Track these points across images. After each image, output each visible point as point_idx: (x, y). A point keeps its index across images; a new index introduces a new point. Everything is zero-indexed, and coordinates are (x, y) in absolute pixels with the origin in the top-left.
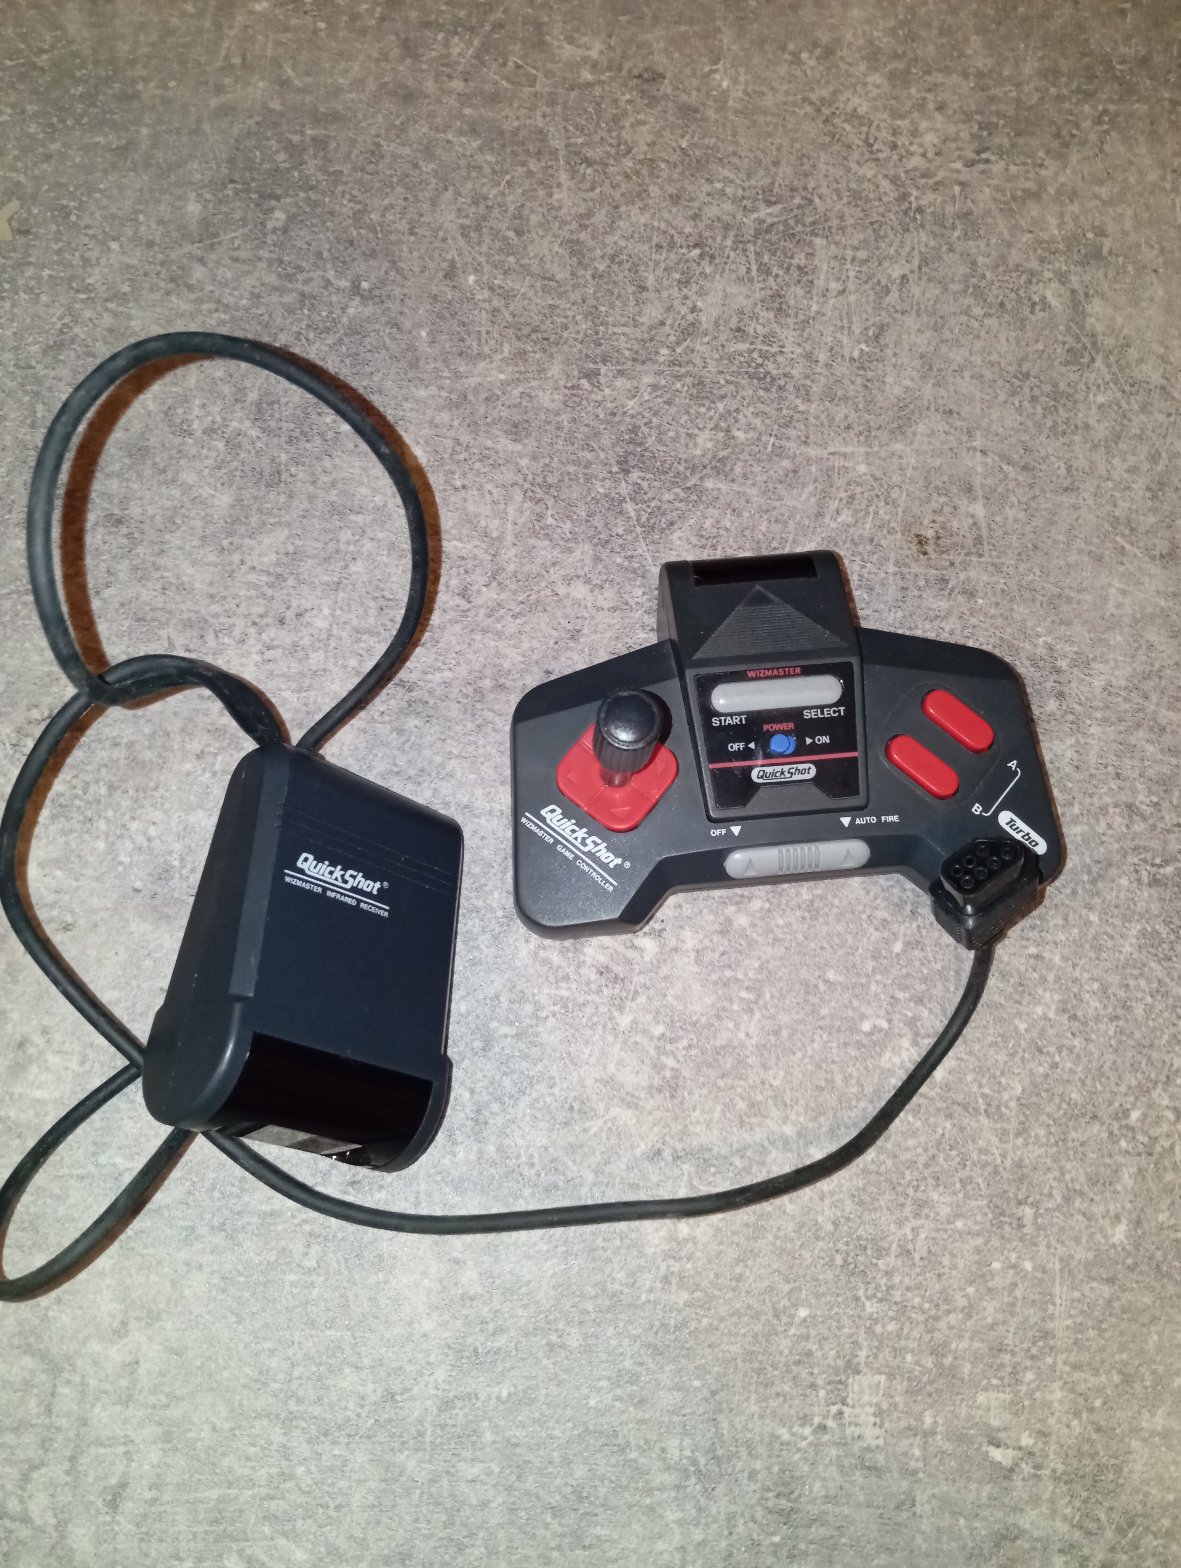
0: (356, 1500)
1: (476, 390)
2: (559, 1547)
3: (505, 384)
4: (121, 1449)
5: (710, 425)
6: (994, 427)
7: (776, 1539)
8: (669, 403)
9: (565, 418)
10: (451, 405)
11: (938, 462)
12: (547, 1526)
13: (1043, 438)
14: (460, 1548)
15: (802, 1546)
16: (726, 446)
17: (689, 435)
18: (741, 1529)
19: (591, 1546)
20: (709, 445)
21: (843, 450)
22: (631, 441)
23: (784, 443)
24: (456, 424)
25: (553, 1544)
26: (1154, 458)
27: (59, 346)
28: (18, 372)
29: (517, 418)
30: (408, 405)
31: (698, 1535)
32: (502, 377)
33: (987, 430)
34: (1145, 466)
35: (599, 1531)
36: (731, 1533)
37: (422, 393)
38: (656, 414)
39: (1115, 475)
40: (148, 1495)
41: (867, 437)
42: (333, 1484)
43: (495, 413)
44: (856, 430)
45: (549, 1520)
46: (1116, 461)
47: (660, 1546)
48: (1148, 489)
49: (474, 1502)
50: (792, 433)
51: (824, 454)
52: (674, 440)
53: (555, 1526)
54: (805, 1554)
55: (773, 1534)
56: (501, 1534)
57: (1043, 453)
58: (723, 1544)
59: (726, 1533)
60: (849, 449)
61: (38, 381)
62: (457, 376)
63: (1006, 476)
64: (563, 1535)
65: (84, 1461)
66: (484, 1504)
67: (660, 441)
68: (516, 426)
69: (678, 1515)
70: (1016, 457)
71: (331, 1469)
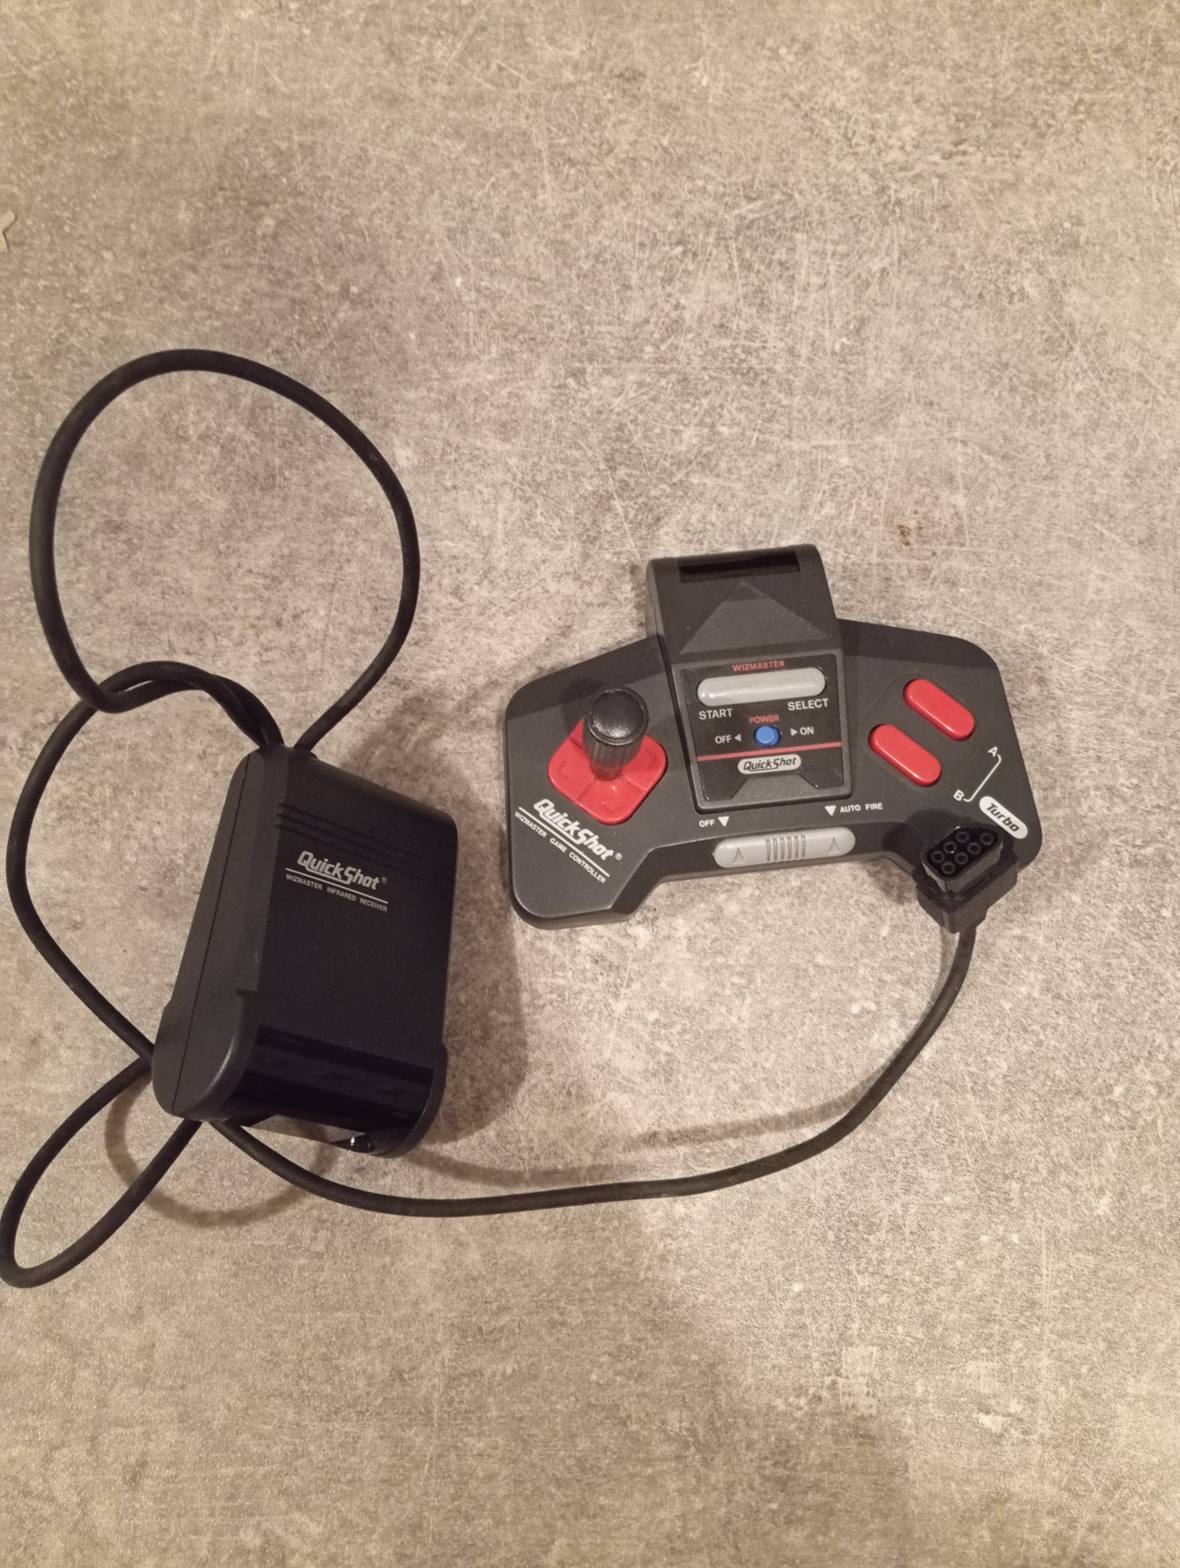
0: (368, 1475)
1: (465, 391)
2: (563, 1517)
3: (494, 383)
4: (138, 1430)
5: (696, 421)
6: (974, 418)
7: (774, 1506)
8: (655, 400)
9: (552, 417)
10: (439, 406)
11: (919, 453)
12: (552, 1496)
13: (1022, 428)
14: (468, 1519)
15: (799, 1513)
16: (711, 441)
17: (675, 432)
18: (739, 1496)
19: (595, 1516)
20: (695, 441)
21: (825, 442)
22: (618, 439)
23: (767, 437)
24: (445, 425)
25: (557, 1514)
26: (1132, 445)
27: (56, 355)
28: (16, 382)
29: (505, 417)
30: (397, 407)
31: (698, 1504)
32: (490, 377)
33: (968, 421)
34: (1123, 453)
35: (603, 1501)
36: (730, 1501)
37: (411, 395)
38: (641, 411)
39: (1093, 462)
40: (167, 1473)
41: (849, 430)
42: (345, 1460)
43: (484, 414)
44: (839, 422)
45: (554, 1491)
46: (1094, 449)
47: (662, 1514)
48: (1126, 476)
49: (481, 1474)
50: (776, 427)
51: (806, 446)
52: (661, 435)
53: (559, 1495)
54: (801, 1520)
55: (770, 1501)
56: (508, 1506)
57: (1022, 443)
58: (723, 1510)
59: (725, 1500)
60: (832, 442)
61: (35, 390)
62: (446, 377)
63: (986, 467)
64: (568, 1505)
65: (105, 1439)
66: (490, 1477)
67: (646, 437)
68: (504, 425)
69: (680, 1484)
70: (996, 447)
71: (341, 1445)
